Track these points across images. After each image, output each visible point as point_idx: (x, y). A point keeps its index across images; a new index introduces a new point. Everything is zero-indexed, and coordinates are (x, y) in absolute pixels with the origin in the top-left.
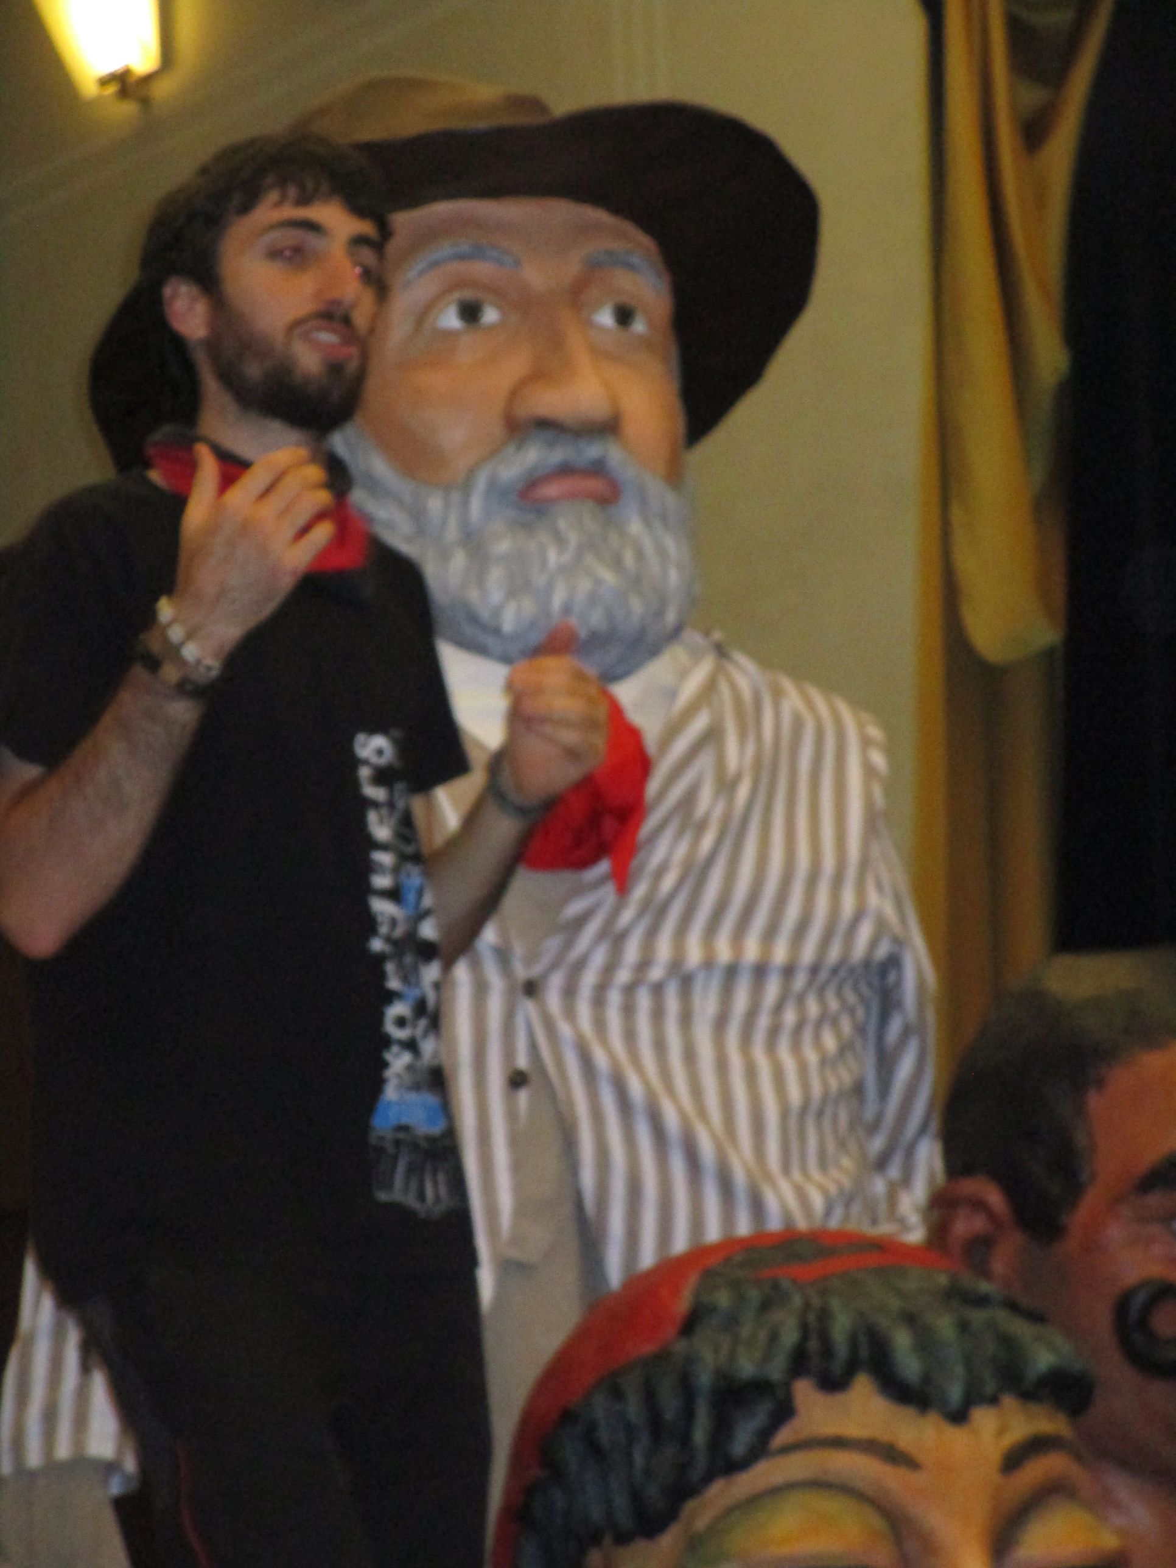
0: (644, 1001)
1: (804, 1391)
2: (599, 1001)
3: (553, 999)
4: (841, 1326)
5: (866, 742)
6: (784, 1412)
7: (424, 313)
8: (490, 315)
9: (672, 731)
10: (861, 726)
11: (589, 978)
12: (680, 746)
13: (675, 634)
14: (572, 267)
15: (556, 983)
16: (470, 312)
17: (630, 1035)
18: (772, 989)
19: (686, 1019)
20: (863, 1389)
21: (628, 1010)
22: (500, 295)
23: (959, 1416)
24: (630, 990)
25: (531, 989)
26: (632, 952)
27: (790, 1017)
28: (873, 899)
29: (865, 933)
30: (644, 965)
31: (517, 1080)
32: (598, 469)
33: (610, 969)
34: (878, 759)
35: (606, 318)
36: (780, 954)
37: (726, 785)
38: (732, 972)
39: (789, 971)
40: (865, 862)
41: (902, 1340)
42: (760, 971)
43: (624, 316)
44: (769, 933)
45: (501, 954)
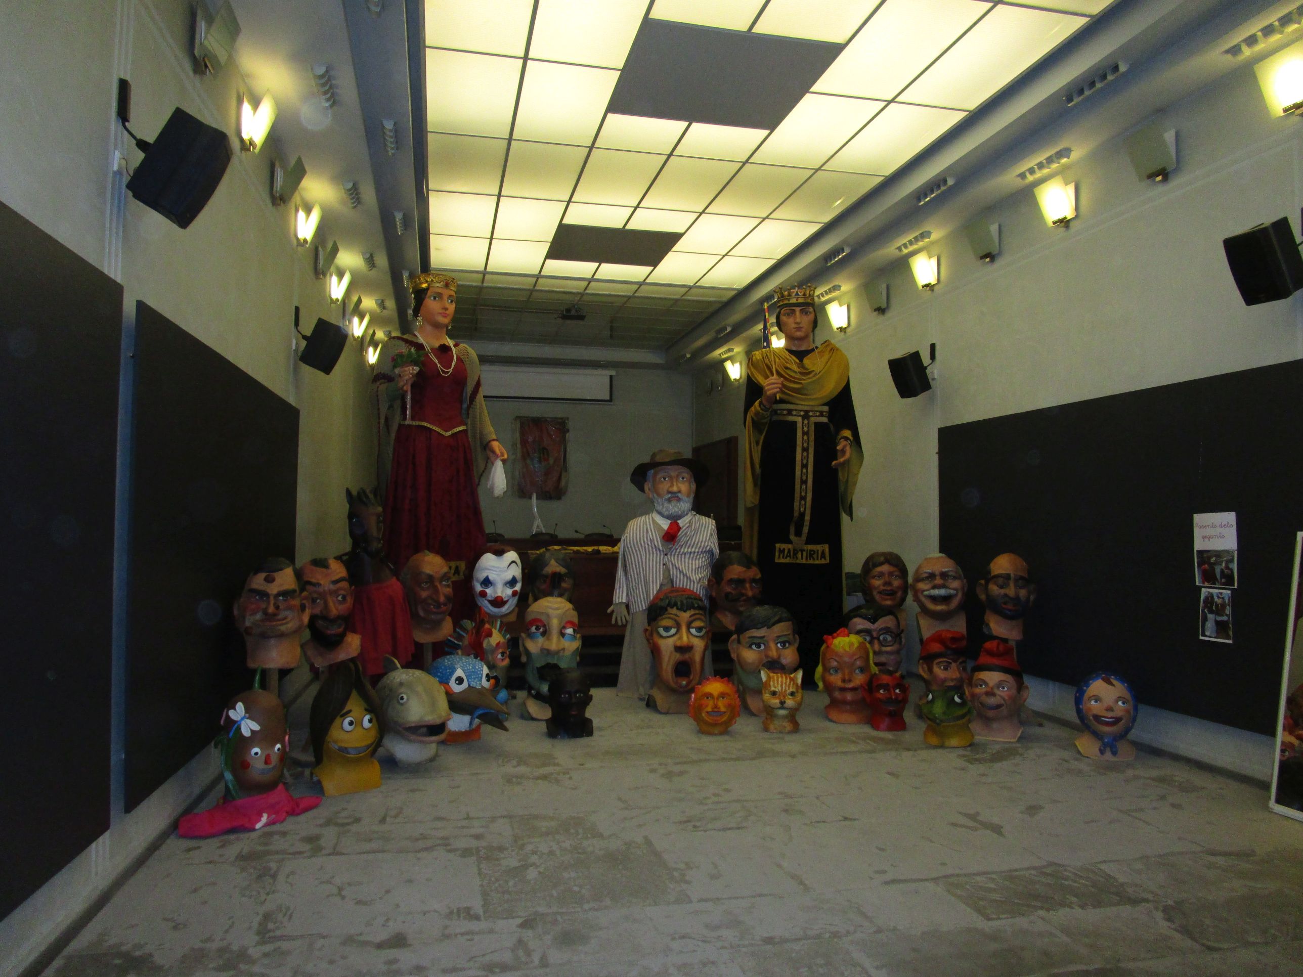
0: (680, 556)
1: (668, 608)
2: (674, 556)
3: (669, 556)
4: (673, 601)
5: (712, 525)
6: (666, 610)
7: (661, 478)
8: (667, 479)
9: (683, 527)
10: (712, 522)
11: (673, 553)
12: (684, 528)
13: (687, 514)
14: (677, 473)
15: (669, 554)
16: (665, 479)
17: (678, 560)
18: (696, 554)
19: (685, 558)
20: (675, 608)
21: (678, 557)
22: (668, 477)
23: (685, 611)
24: (678, 554)
25: (666, 555)
26: (678, 550)
27: (698, 557)
28: (710, 543)
29: (708, 548)
30: (680, 552)
31: (664, 565)
32: (677, 497)
33: (676, 552)
34: (713, 527)
35: (681, 479)
36: (697, 550)
37: (691, 532)
38: (691, 553)
39: (698, 552)
40: (709, 539)
41: (679, 604)
42: (694, 552)
43: (683, 478)
44: (696, 548)
45: (663, 551)
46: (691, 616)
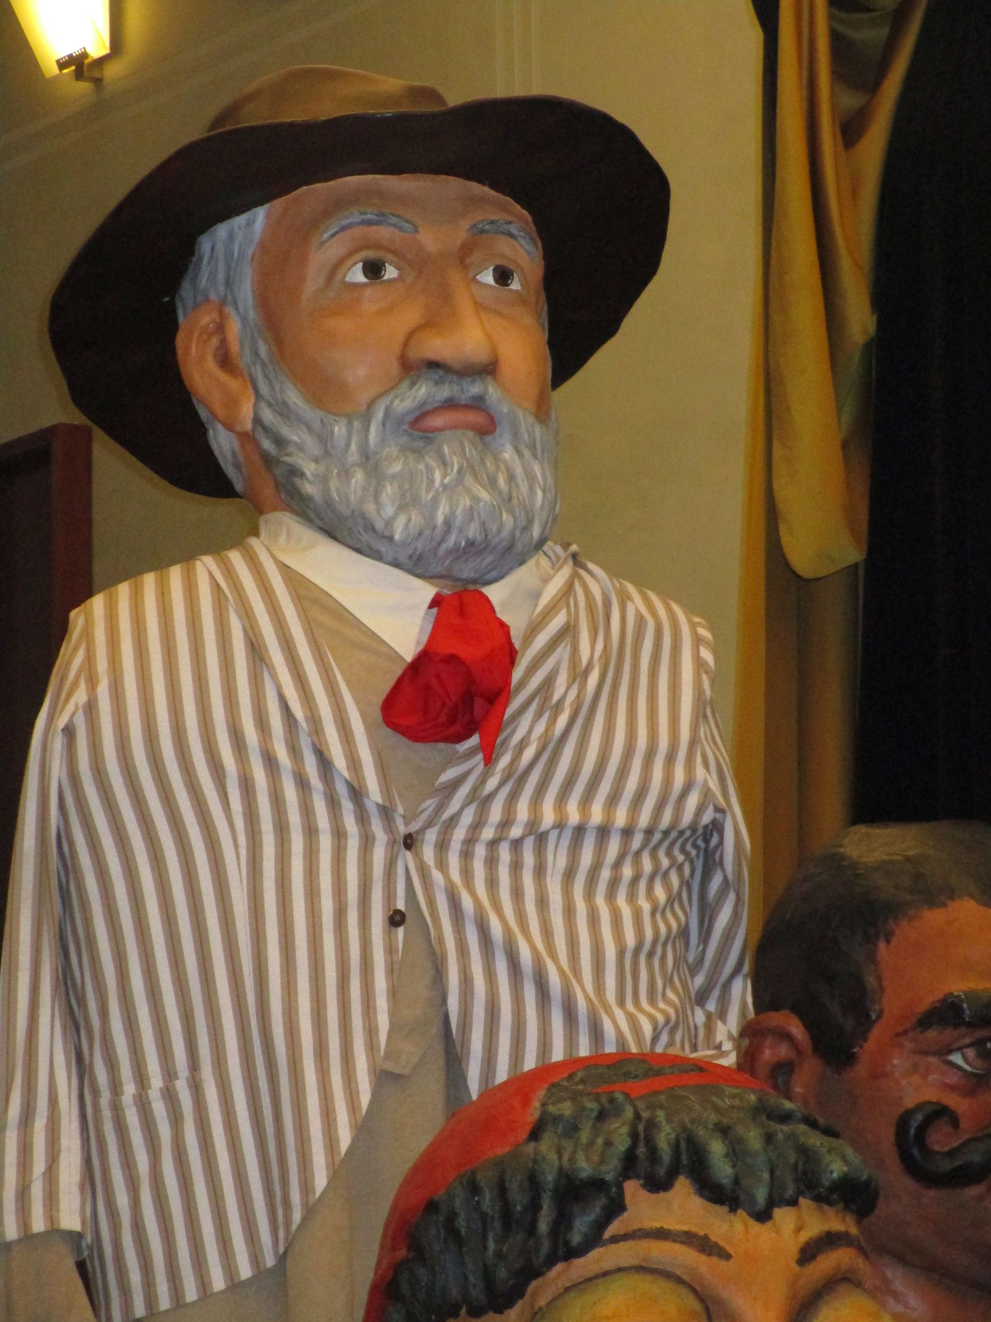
2: (466, 855)
5: (698, 641)
7: (335, 269)
8: (391, 272)
10: (693, 626)
13: (540, 544)
14: (461, 233)
16: (373, 270)
20: (683, 1189)
22: (400, 257)
23: (763, 1216)
28: (700, 773)
32: (478, 404)
34: (707, 655)
35: (488, 277)
37: (579, 675)
40: (694, 742)
43: (503, 276)
44: (613, 800)
45: (386, 812)
46: (808, 1254)
